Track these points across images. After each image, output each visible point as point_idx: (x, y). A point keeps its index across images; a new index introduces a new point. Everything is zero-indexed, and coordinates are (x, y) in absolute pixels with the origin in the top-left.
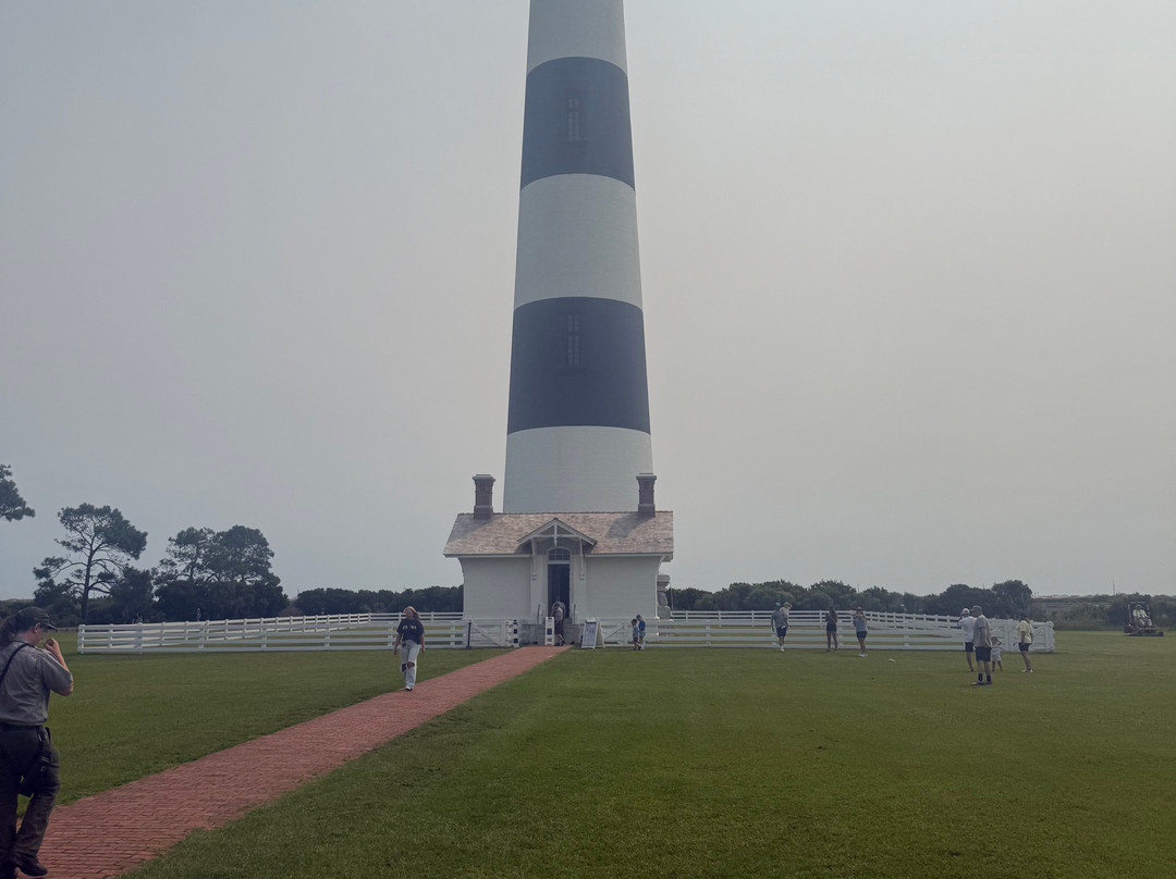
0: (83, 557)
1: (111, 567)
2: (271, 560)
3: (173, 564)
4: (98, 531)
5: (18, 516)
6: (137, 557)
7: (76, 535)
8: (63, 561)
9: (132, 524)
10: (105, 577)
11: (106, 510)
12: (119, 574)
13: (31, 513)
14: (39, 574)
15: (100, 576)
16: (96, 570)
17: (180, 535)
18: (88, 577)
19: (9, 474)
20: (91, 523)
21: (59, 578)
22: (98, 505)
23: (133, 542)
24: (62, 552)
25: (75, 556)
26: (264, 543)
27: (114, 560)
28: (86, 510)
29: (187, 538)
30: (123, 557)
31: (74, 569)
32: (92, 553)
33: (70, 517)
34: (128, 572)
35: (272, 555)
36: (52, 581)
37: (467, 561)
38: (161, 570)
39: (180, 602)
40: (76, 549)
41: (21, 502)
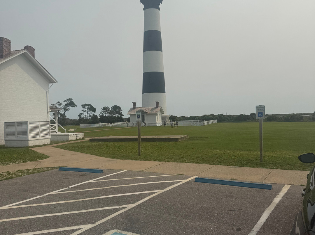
0: (86, 113)
1: (91, 114)
2: (122, 112)
3: (102, 113)
4: (88, 108)
5: (74, 107)
6: (95, 113)
7: (84, 109)
8: (83, 114)
9: (94, 107)
10: (90, 116)
11: (89, 104)
12: (92, 115)
13: (76, 106)
14: (79, 116)
15: (89, 116)
16: (88, 115)
17: (103, 108)
18: (87, 116)
19: (72, 100)
20: (87, 107)
21: (82, 117)
22: (88, 104)
23: (94, 110)
24: (82, 112)
25: (85, 113)
26: (120, 108)
27: (91, 113)
28: (86, 105)
29: (105, 108)
30: (93, 112)
31: (84, 115)
32: (88, 112)
33: (83, 106)
34: (94, 115)
35: (122, 111)
36: (81, 117)
37: (131, 115)
38: (101, 114)
39: (103, 120)
40: (84, 112)
41: (75, 104)
